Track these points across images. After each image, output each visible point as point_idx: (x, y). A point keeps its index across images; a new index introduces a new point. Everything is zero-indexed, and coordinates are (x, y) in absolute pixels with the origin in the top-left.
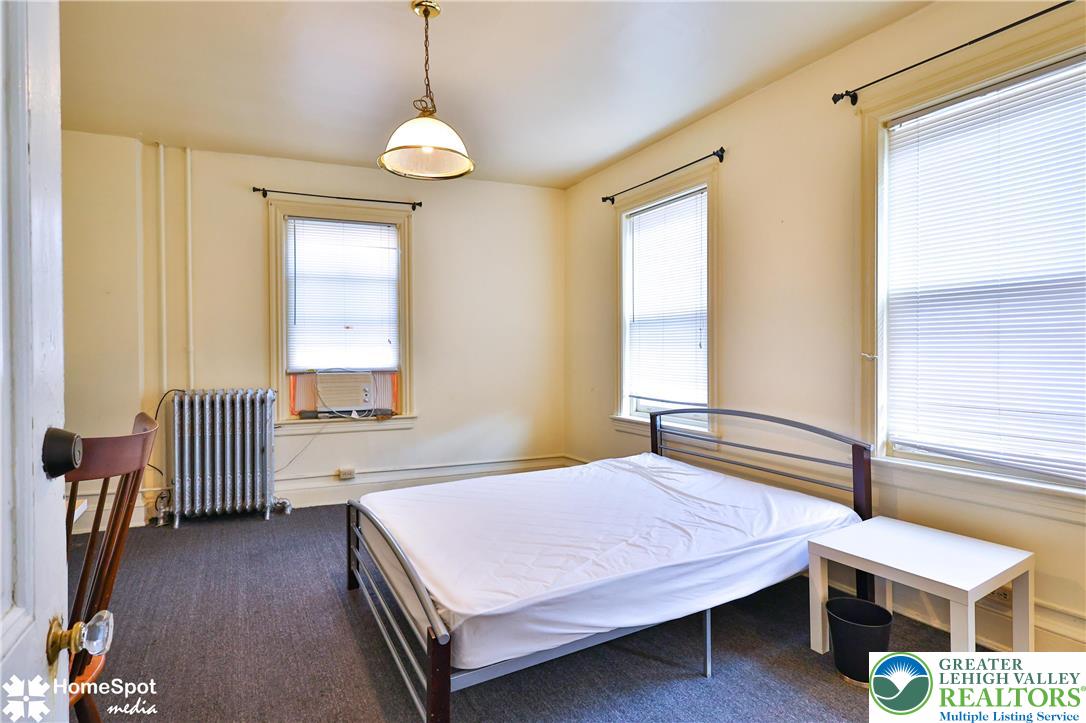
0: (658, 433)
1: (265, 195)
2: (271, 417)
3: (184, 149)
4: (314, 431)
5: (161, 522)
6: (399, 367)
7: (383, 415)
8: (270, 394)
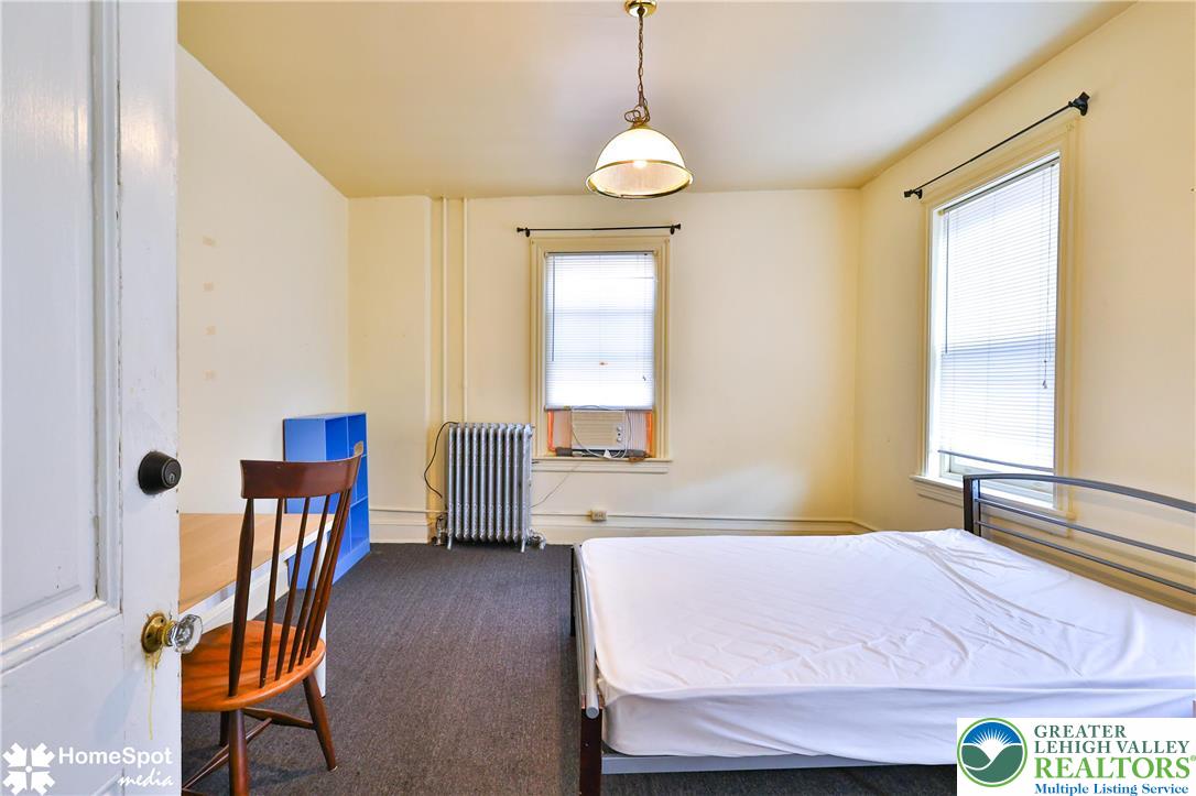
0: (975, 505)
1: (528, 234)
2: (528, 451)
3: (462, 200)
4: (570, 469)
5: (439, 542)
6: (654, 406)
7: (636, 457)
8: (527, 430)
